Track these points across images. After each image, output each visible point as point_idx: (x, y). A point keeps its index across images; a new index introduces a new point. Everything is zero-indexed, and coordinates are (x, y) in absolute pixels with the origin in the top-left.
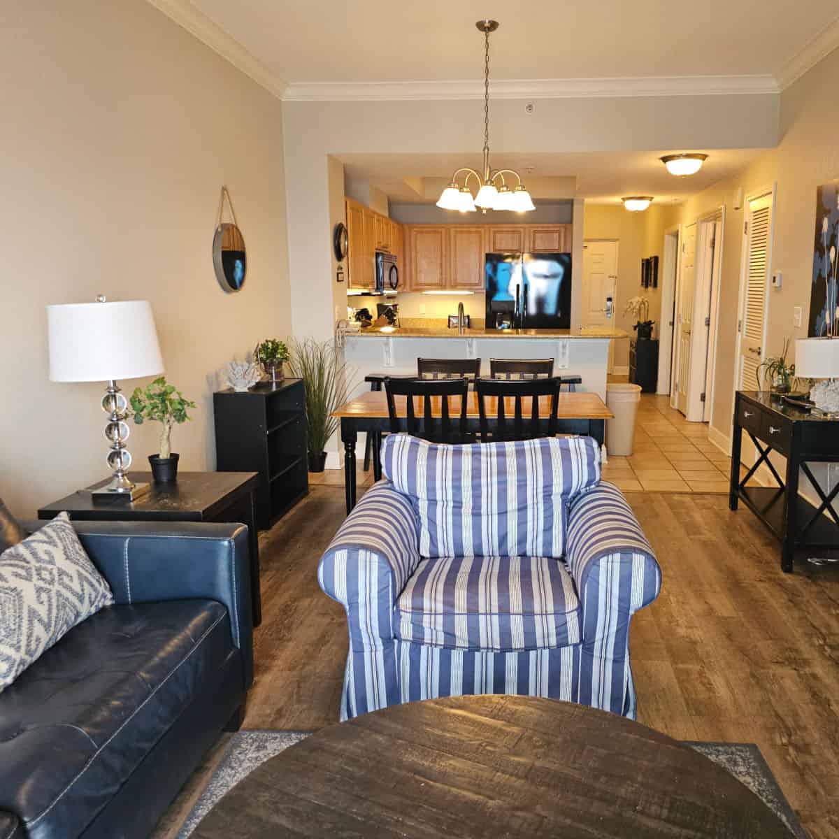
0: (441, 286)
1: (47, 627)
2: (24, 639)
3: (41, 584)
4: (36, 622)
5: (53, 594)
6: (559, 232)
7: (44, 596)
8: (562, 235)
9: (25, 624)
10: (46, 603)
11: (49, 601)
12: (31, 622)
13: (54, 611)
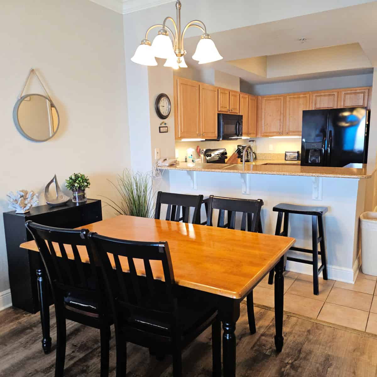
0: (280, 133)
6: (364, 93)
8: (366, 94)
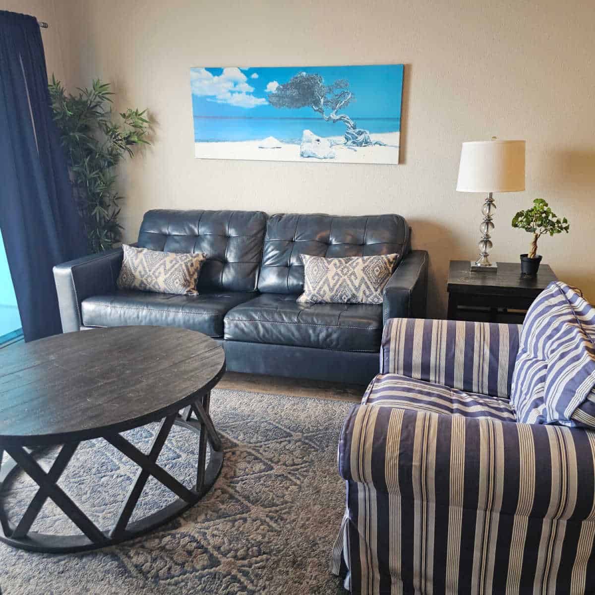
1: (331, 290)
2: (318, 287)
3: (340, 272)
4: (326, 285)
5: (341, 279)
7: (336, 278)
9: (321, 283)
10: (335, 281)
11: (338, 280)
12: (324, 283)
13: (338, 286)
